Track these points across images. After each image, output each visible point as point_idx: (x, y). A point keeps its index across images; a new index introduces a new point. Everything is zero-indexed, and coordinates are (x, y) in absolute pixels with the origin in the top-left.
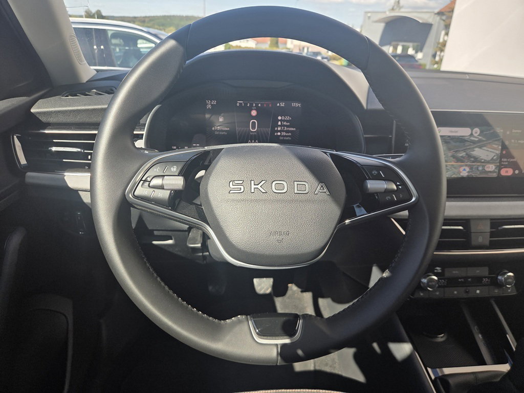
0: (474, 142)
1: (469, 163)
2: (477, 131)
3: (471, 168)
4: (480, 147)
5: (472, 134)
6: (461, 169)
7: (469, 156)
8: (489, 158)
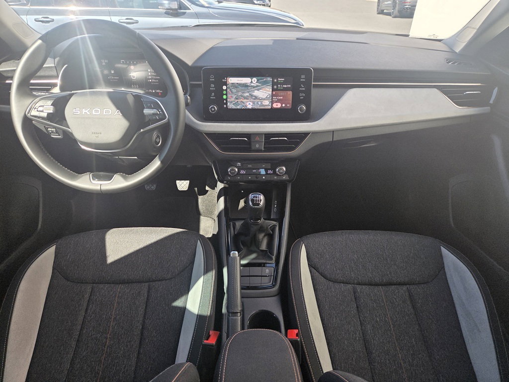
0: (254, 87)
1: (252, 100)
2: (255, 80)
3: (254, 103)
4: (258, 90)
5: (252, 82)
6: (248, 104)
7: (252, 96)
8: (264, 97)
